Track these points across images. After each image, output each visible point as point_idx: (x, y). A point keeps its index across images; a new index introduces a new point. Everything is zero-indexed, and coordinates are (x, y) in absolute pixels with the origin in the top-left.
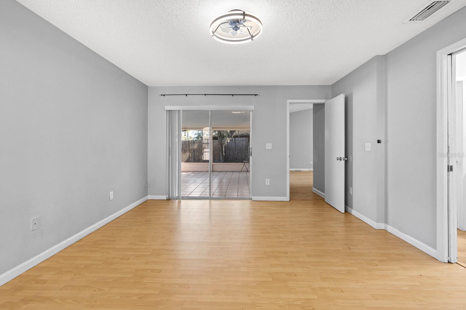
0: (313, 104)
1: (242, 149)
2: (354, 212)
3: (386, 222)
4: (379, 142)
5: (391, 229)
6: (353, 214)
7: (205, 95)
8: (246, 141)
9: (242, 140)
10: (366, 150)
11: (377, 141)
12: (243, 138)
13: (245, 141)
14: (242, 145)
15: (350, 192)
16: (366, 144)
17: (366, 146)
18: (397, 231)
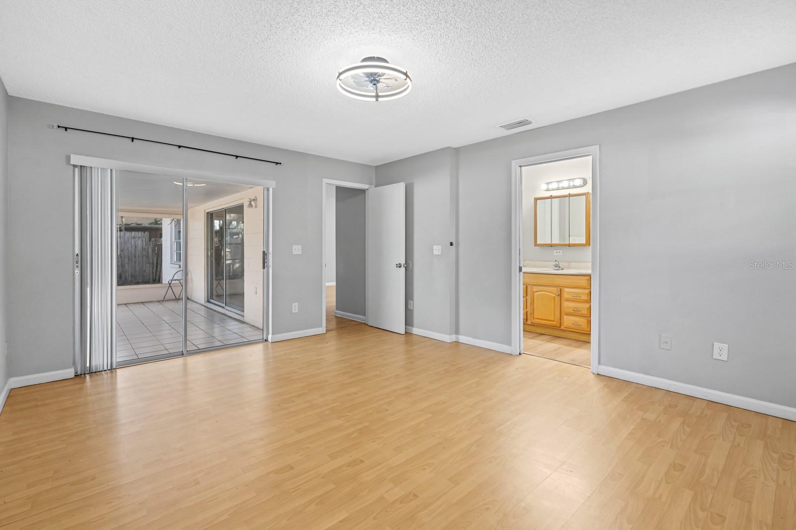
0: (336, 187)
1: (135, 257)
2: (415, 331)
3: (457, 332)
4: (451, 244)
5: (463, 339)
6: (414, 333)
7: (180, 147)
8: (144, 239)
9: (134, 238)
10: (434, 253)
11: (450, 244)
12: (137, 233)
13: (140, 240)
14: (134, 247)
15: (409, 306)
16: (435, 247)
17: (434, 248)
18: (470, 339)
